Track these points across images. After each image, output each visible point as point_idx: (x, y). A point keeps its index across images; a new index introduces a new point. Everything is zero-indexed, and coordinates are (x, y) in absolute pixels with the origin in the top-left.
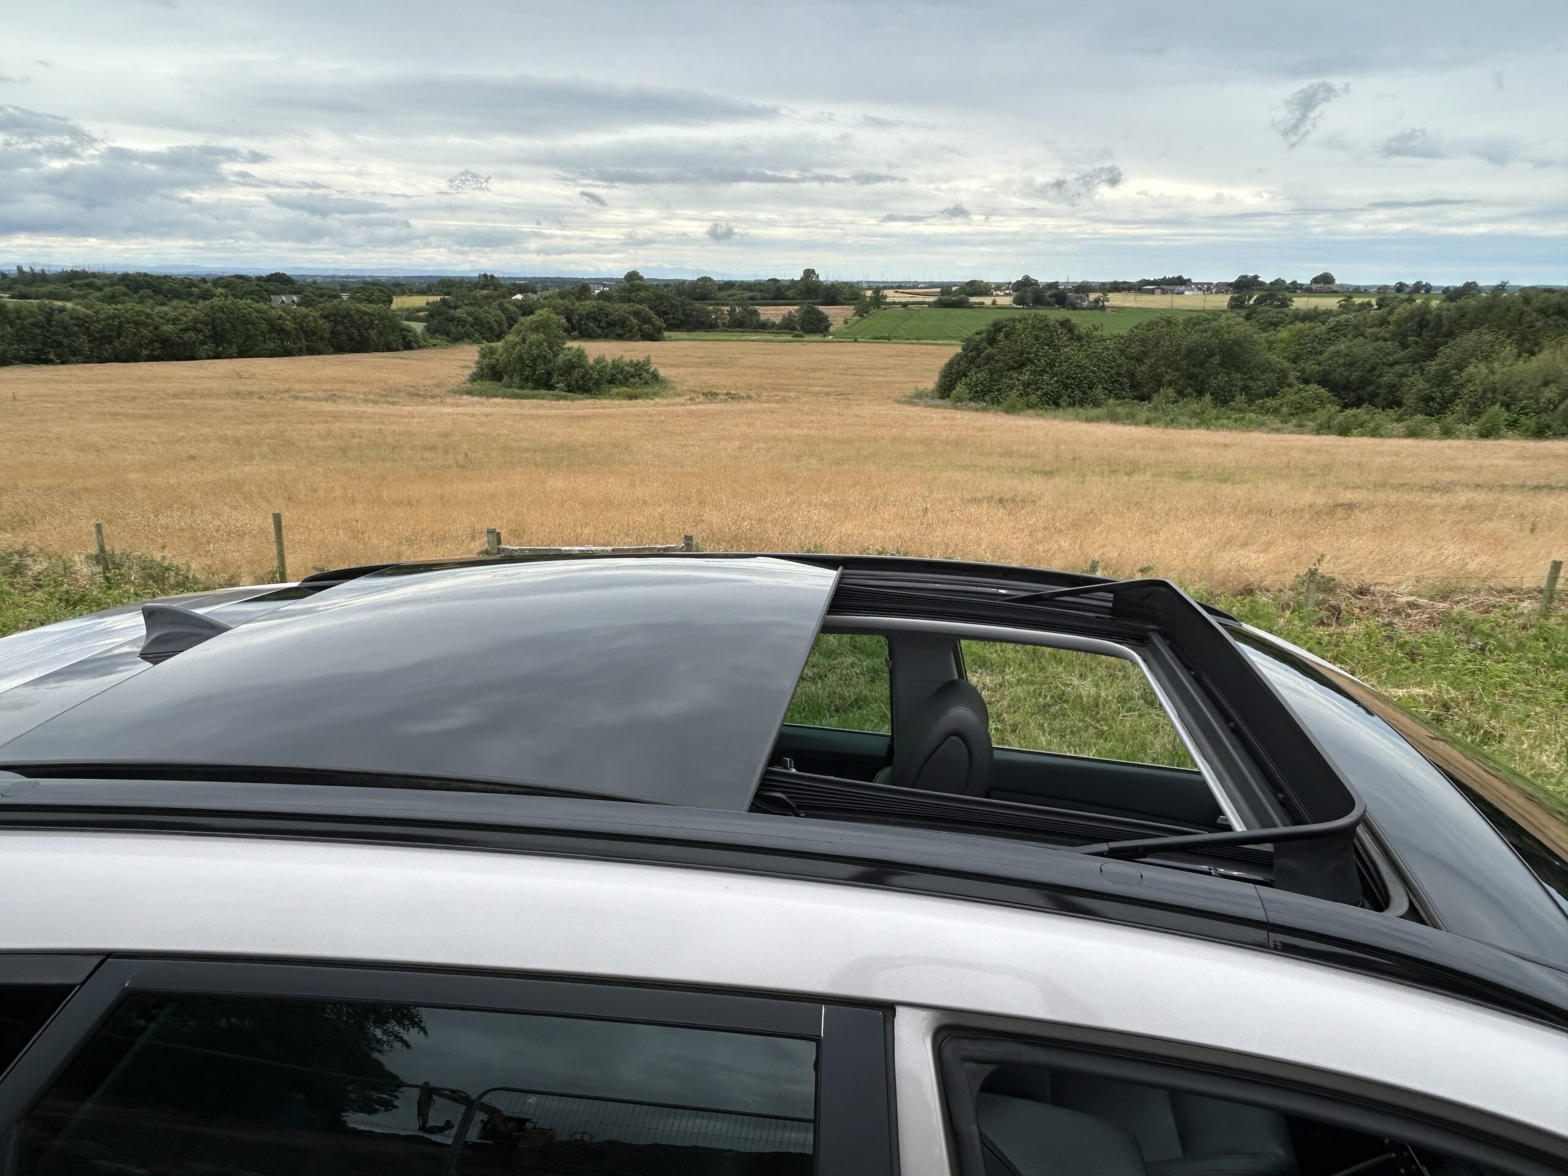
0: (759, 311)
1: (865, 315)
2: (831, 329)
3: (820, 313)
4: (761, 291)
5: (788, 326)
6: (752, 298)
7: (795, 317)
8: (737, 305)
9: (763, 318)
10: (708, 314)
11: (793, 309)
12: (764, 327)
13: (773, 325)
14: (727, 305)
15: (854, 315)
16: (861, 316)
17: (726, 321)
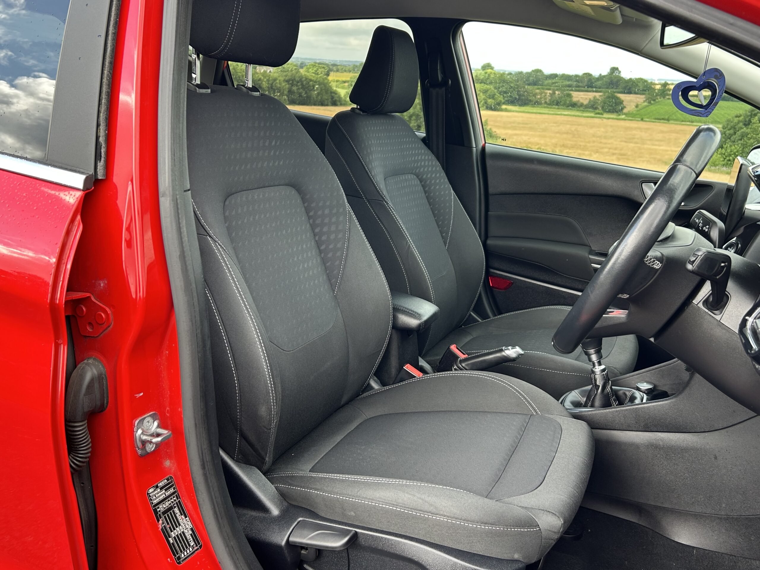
0: (573, 95)
1: (652, 102)
2: (625, 111)
3: (618, 98)
4: (577, 81)
5: (592, 106)
6: (570, 86)
7: (598, 100)
8: (557, 90)
9: (575, 99)
10: (535, 95)
11: (597, 95)
12: (574, 105)
13: (582, 105)
14: (549, 89)
15: (644, 101)
16: (650, 103)
17: (547, 100)
